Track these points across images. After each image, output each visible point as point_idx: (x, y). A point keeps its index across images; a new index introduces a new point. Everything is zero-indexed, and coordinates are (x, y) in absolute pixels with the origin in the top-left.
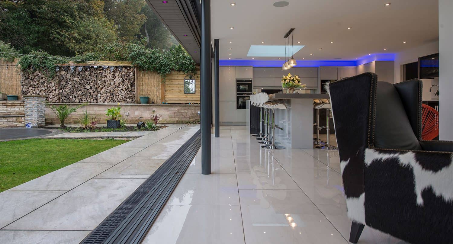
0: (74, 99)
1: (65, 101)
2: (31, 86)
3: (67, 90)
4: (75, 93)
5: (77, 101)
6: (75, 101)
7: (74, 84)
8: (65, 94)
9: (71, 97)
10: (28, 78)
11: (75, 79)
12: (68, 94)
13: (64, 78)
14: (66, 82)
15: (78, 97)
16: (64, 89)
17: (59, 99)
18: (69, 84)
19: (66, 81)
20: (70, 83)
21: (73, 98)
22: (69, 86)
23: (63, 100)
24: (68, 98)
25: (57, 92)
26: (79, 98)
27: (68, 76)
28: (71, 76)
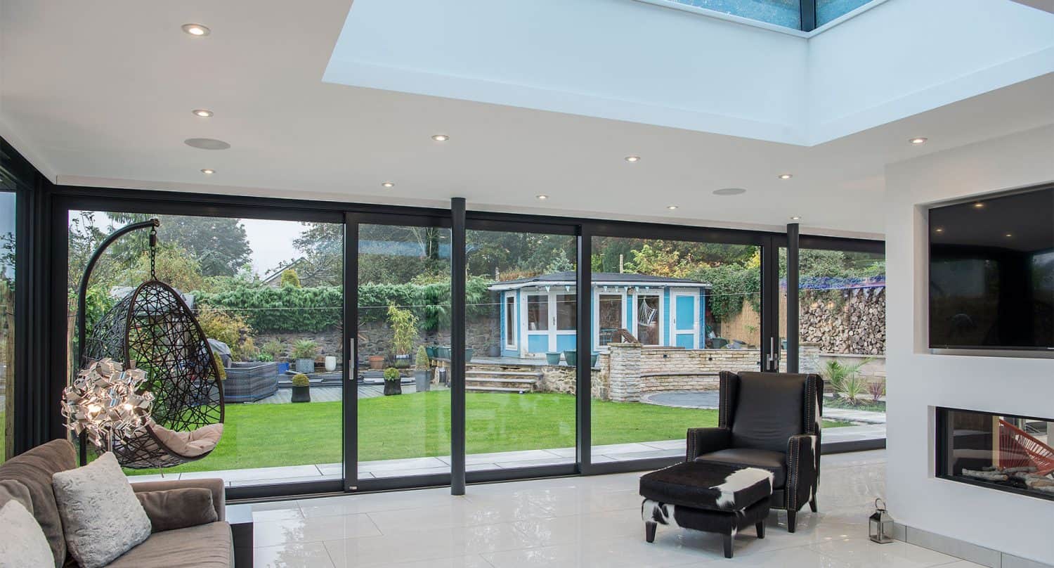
0: (870, 347)
1: (857, 351)
2: (811, 325)
3: (860, 331)
4: (872, 336)
5: (875, 351)
6: (872, 352)
7: (871, 320)
8: (857, 337)
9: (866, 344)
10: (807, 313)
11: (871, 311)
12: (861, 338)
13: (855, 310)
14: (859, 317)
15: (876, 343)
16: (856, 330)
17: (848, 347)
18: (863, 320)
19: (858, 314)
20: (865, 318)
21: (868, 346)
22: (863, 324)
23: (854, 349)
24: (862, 346)
25: (846, 335)
26: (878, 345)
27: (861, 306)
28: (865, 306)
